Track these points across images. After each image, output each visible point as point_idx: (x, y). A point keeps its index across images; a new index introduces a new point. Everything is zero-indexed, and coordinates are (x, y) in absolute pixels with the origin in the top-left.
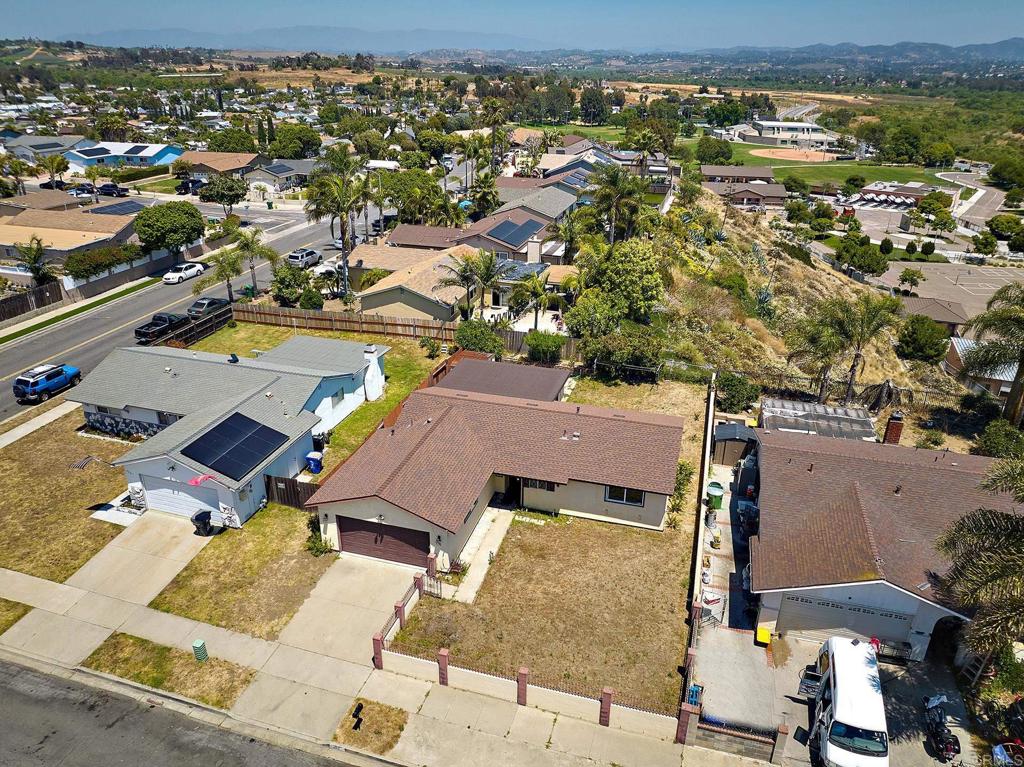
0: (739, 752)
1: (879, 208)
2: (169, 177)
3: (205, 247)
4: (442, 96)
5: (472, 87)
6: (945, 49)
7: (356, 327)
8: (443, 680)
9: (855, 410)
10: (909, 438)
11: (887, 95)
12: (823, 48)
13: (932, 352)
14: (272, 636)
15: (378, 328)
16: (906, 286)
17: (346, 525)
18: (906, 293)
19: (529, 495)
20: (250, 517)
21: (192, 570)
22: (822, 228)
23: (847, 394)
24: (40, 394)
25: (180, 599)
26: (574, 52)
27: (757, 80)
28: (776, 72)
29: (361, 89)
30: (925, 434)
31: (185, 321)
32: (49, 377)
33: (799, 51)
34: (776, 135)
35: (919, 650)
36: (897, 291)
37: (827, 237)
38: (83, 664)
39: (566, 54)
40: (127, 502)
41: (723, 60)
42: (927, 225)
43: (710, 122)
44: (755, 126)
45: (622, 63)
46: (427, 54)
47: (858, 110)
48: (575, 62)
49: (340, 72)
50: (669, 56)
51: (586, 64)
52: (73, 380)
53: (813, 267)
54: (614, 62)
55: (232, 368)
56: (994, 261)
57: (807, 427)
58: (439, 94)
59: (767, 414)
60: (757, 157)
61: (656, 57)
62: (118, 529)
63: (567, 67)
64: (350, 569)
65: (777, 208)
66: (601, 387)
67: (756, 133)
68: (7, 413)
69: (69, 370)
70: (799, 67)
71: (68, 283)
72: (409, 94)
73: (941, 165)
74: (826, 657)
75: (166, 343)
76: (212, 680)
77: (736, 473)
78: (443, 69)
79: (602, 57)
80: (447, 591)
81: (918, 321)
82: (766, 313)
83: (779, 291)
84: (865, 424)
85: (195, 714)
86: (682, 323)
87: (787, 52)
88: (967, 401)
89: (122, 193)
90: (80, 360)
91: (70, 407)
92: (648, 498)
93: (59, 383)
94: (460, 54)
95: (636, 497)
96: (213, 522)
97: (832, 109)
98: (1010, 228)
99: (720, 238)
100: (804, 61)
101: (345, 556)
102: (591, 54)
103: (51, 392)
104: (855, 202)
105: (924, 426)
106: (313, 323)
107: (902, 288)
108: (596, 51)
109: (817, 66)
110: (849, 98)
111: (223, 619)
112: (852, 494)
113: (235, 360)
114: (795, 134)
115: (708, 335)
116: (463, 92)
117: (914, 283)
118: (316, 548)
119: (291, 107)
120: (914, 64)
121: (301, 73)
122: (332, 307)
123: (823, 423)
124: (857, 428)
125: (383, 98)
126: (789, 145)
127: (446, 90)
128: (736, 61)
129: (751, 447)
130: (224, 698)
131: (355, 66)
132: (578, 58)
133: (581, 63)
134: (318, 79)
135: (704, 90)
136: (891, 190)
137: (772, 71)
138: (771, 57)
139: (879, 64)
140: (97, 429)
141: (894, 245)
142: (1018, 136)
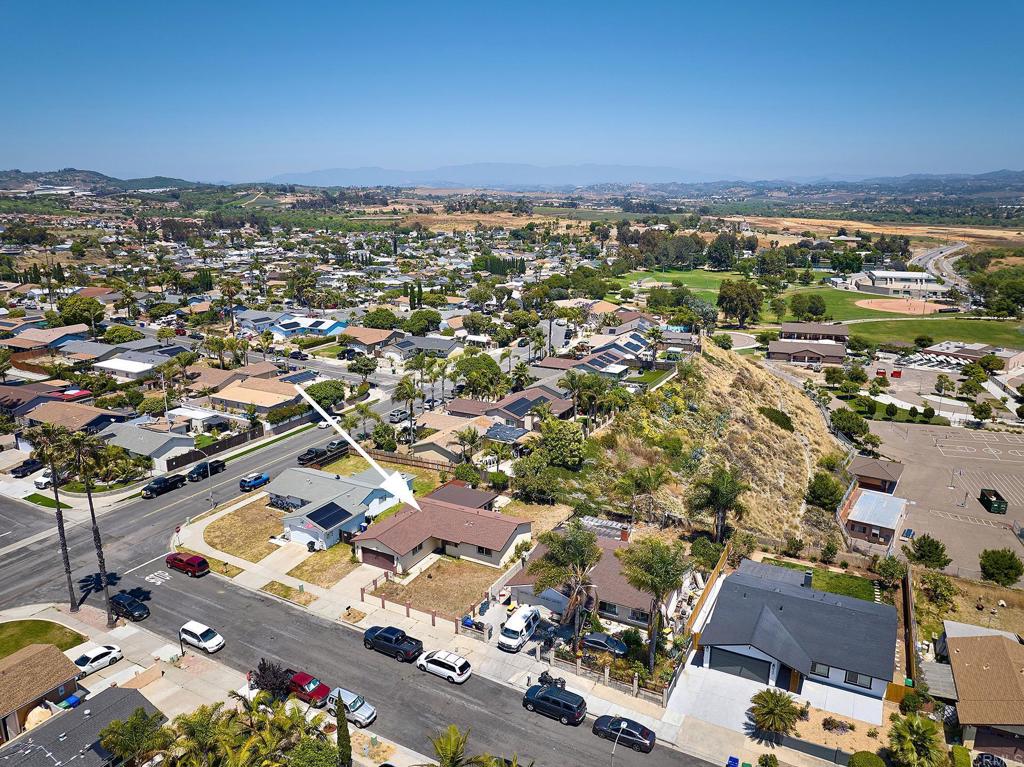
0: (475, 638)
2: (335, 344)
3: (345, 404)
4: (586, 242)
5: (614, 232)
7: (409, 462)
8: (383, 607)
14: (328, 588)
15: (419, 464)
16: (870, 447)
17: (365, 550)
18: (870, 453)
19: (450, 549)
20: (331, 547)
21: (304, 564)
22: (846, 390)
24: (251, 487)
25: (298, 573)
26: (737, 184)
27: (917, 215)
28: (951, 202)
29: (516, 234)
31: (325, 453)
32: (256, 479)
33: (978, 178)
34: (889, 285)
36: (864, 450)
37: (853, 398)
38: (262, 589)
39: (727, 186)
40: (283, 537)
41: (890, 190)
43: (834, 268)
45: (784, 195)
46: (591, 188)
47: (1011, 249)
48: (735, 194)
49: (503, 215)
50: (833, 187)
51: (747, 196)
52: (266, 481)
53: (793, 429)
54: (775, 194)
55: (337, 482)
58: (584, 239)
60: (861, 308)
61: (821, 188)
62: (279, 547)
64: (365, 571)
67: (870, 283)
68: (236, 495)
69: (264, 476)
70: (974, 196)
71: (267, 426)
72: (557, 238)
75: (311, 466)
76: (303, 598)
78: (602, 205)
79: (764, 188)
80: (397, 580)
85: (296, 607)
87: (965, 180)
89: (304, 358)
90: (270, 471)
91: (263, 494)
92: (493, 554)
93: (260, 482)
94: (623, 188)
95: (488, 552)
96: (315, 547)
99: (693, 409)
100: (983, 189)
101: (364, 564)
102: (753, 186)
103: (255, 487)
104: (915, 362)
106: (388, 459)
108: (758, 182)
109: (994, 195)
110: (1010, 234)
111: (312, 581)
113: (338, 478)
114: (907, 284)
116: (605, 236)
118: (354, 561)
121: (469, 216)
122: (402, 449)
123: (604, 529)
125: (534, 242)
126: (902, 295)
127: (591, 235)
128: (905, 191)
130: (307, 603)
131: (516, 209)
132: (739, 189)
133: (742, 195)
134: (480, 225)
135: (842, 232)
136: (952, 350)
137: (942, 202)
138: (945, 186)
140: (275, 506)
141: (900, 407)
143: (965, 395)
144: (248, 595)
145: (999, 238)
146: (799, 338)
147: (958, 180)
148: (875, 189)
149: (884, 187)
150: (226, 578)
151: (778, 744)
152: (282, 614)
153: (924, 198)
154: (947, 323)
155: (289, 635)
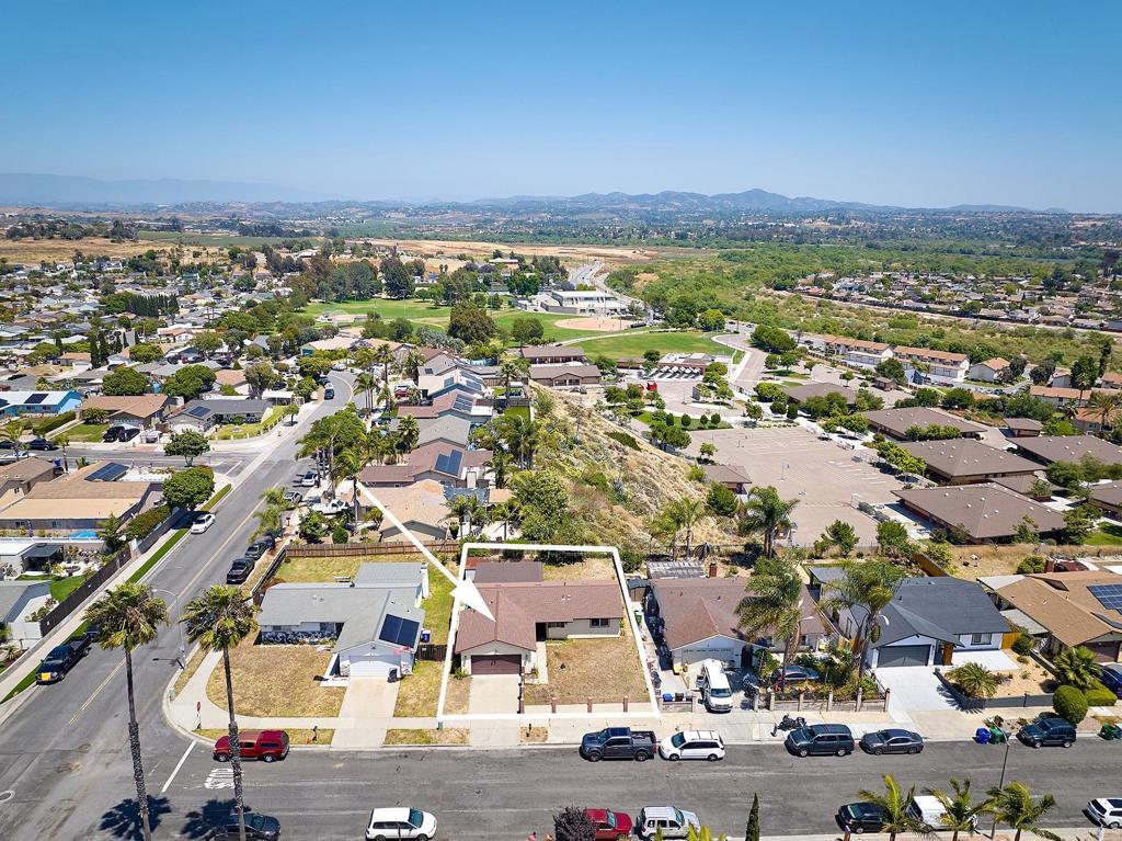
0: (680, 711)
1: (674, 378)
2: (77, 423)
4: (229, 270)
6: (701, 198)
8: (555, 711)
9: (692, 561)
10: (722, 572)
11: (660, 248)
12: (596, 198)
13: (729, 509)
15: (398, 550)
16: (705, 456)
17: (476, 660)
18: (706, 461)
19: (551, 632)
20: (413, 669)
21: (402, 698)
22: (635, 406)
23: (686, 552)
25: (408, 710)
26: (349, 204)
27: (542, 236)
28: (557, 224)
29: (135, 265)
30: (729, 567)
33: (574, 200)
34: (575, 305)
35: (738, 664)
36: (699, 460)
37: (641, 413)
38: (386, 743)
39: (340, 206)
41: (504, 211)
42: (714, 395)
43: (512, 291)
44: (555, 297)
45: (404, 216)
46: (178, 208)
47: (638, 267)
48: (352, 215)
49: (98, 241)
50: (448, 208)
51: (364, 217)
53: (639, 450)
54: (393, 215)
56: (761, 423)
57: (672, 575)
58: (225, 268)
59: (652, 571)
60: (564, 330)
61: (436, 208)
62: (343, 688)
63: (344, 220)
64: (481, 682)
65: (594, 386)
66: (553, 568)
67: (557, 304)
70: (577, 218)
71: (133, 544)
73: (715, 329)
74: (704, 670)
76: (452, 735)
77: (643, 605)
80: (534, 681)
81: (716, 488)
82: (622, 499)
83: (625, 480)
84: (699, 569)
85: (454, 749)
86: (580, 517)
87: (563, 201)
88: (747, 547)
92: (611, 623)
95: (605, 622)
96: (397, 675)
97: (616, 268)
98: (770, 392)
99: (578, 442)
100: (581, 211)
101: (477, 677)
102: (367, 206)
104: (654, 374)
105: (727, 563)
106: (350, 552)
107: (703, 457)
108: (372, 202)
109: (593, 217)
110: (628, 253)
112: (701, 603)
113: (353, 585)
114: (591, 303)
115: (596, 523)
116: (252, 264)
117: (710, 453)
118: (461, 676)
119: (58, 291)
120: (678, 212)
121: (50, 243)
123: (680, 572)
124: (696, 571)
125: (161, 274)
126: (588, 314)
127: (233, 263)
128: (516, 212)
129: (648, 589)
130: (463, 740)
131: (114, 233)
132: (354, 210)
133: (359, 216)
134: (79, 254)
135: (497, 254)
136: (680, 361)
138: (550, 207)
139: (648, 213)
140: (272, 642)
141: (692, 416)
142: (771, 290)
143: (721, 400)
144: (378, 756)
145: (621, 257)
146: (541, 362)
147: (557, 202)
148: (489, 210)
149: (497, 208)
150: (322, 748)
151: (982, 708)
152: (451, 762)
153: (537, 219)
154: (647, 337)
155: (493, 782)
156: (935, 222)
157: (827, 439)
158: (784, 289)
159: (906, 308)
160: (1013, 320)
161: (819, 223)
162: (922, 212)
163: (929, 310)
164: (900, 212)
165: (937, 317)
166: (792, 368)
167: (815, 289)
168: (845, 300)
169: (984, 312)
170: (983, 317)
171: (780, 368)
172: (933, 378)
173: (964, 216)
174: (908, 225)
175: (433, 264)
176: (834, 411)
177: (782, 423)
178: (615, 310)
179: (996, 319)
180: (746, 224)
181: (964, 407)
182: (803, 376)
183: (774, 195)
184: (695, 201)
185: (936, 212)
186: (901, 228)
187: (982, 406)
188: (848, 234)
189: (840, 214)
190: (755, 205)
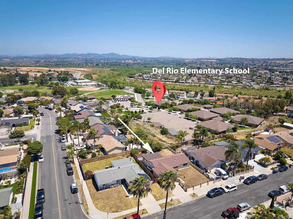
0: (218, 181)
6: (98, 55)
8: (193, 189)
11: (93, 68)
12: (70, 55)
14: (174, 195)
16: (149, 121)
28: (60, 62)
33: (63, 55)
34: (82, 84)
41: (42, 58)
42: (136, 105)
43: (59, 81)
44: (74, 82)
47: (90, 73)
54: (5, 60)
67: (76, 84)
70: (65, 60)
73: (123, 88)
76: (176, 201)
92: (188, 164)
95: (186, 164)
100: (66, 58)
109: (70, 60)
110: (85, 69)
112: (206, 155)
113: (119, 168)
114: (86, 83)
120: (93, 59)
126: (85, 86)
128: (45, 58)
136: (122, 97)
137: (57, 61)
139: (85, 59)
140: (103, 189)
141: (137, 111)
142: (129, 78)
143: (139, 106)
148: (38, 58)
150: (147, 215)
151: (268, 166)
152: (182, 208)
153: (53, 61)
154: (106, 92)
155: (198, 209)
156: (157, 61)
157: (170, 113)
158: (132, 78)
159: (163, 81)
160: (187, 83)
161: (130, 61)
162: (152, 58)
163: (168, 81)
164: (148, 58)
165: (170, 83)
166: (149, 97)
167: (139, 78)
168: (148, 80)
169: (180, 81)
170: (181, 83)
171: (146, 97)
172: (180, 97)
173: (162, 59)
174: (151, 61)
175: (32, 74)
176: (168, 107)
177: (157, 111)
178: (93, 85)
179: (183, 83)
180: (112, 62)
181: (192, 103)
182: (152, 99)
183: (117, 54)
184: (97, 55)
185: (156, 58)
186: (149, 62)
187: (195, 103)
188: (138, 64)
189: (134, 59)
190: (112, 57)
